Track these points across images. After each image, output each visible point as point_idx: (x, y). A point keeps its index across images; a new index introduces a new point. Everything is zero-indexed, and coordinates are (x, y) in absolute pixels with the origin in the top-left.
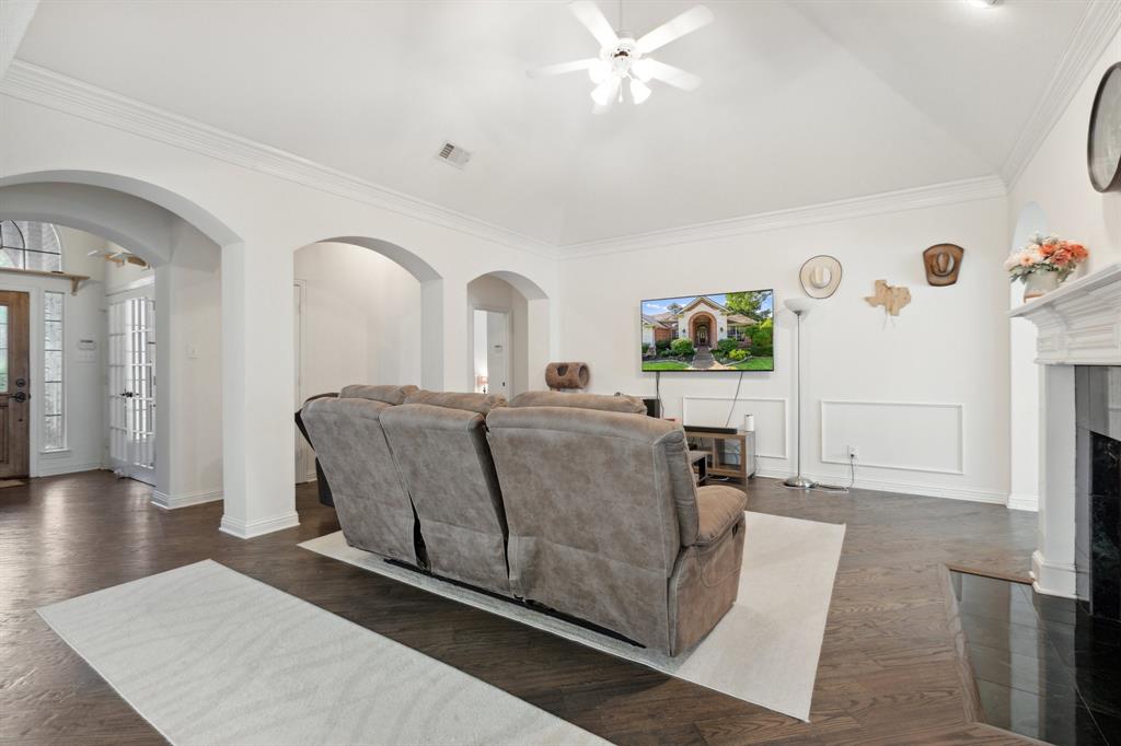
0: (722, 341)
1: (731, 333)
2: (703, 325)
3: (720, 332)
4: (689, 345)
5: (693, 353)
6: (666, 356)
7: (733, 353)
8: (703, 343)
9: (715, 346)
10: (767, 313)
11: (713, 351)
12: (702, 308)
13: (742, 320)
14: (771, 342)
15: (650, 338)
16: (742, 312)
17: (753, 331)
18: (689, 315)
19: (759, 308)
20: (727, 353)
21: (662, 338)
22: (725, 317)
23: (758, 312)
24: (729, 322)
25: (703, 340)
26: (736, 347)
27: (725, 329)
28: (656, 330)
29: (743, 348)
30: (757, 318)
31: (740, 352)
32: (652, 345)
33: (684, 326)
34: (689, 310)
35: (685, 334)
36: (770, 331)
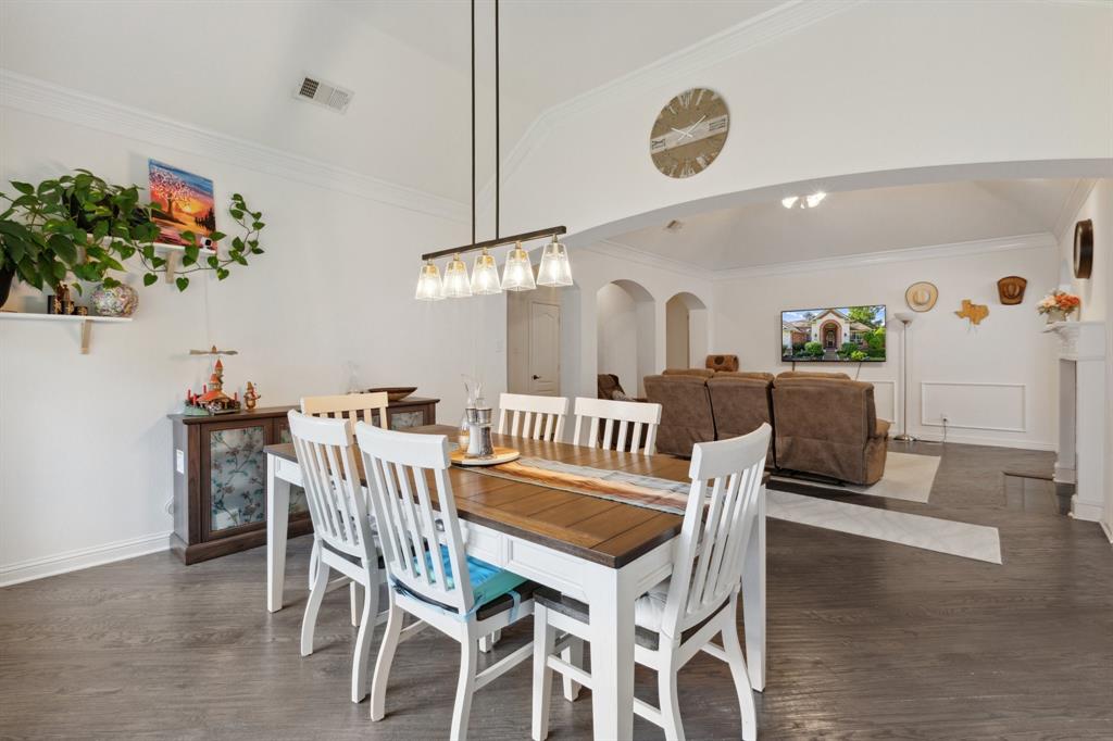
0: (845, 345)
1: (853, 337)
2: (831, 331)
3: (844, 337)
4: (819, 347)
5: (822, 354)
6: (801, 356)
7: (853, 354)
8: (831, 345)
9: (840, 348)
10: (880, 322)
11: (838, 353)
12: (831, 317)
13: (862, 327)
14: (884, 346)
15: (788, 341)
16: (861, 321)
17: (869, 336)
18: (820, 322)
19: (873, 318)
20: (849, 354)
21: (798, 341)
22: (848, 325)
23: (873, 321)
24: (851, 329)
25: (830, 343)
26: (856, 349)
27: (848, 334)
28: (793, 333)
29: (861, 351)
30: (872, 326)
31: (859, 353)
32: (790, 347)
33: (816, 331)
34: (821, 318)
35: (816, 338)
36: (883, 337)
